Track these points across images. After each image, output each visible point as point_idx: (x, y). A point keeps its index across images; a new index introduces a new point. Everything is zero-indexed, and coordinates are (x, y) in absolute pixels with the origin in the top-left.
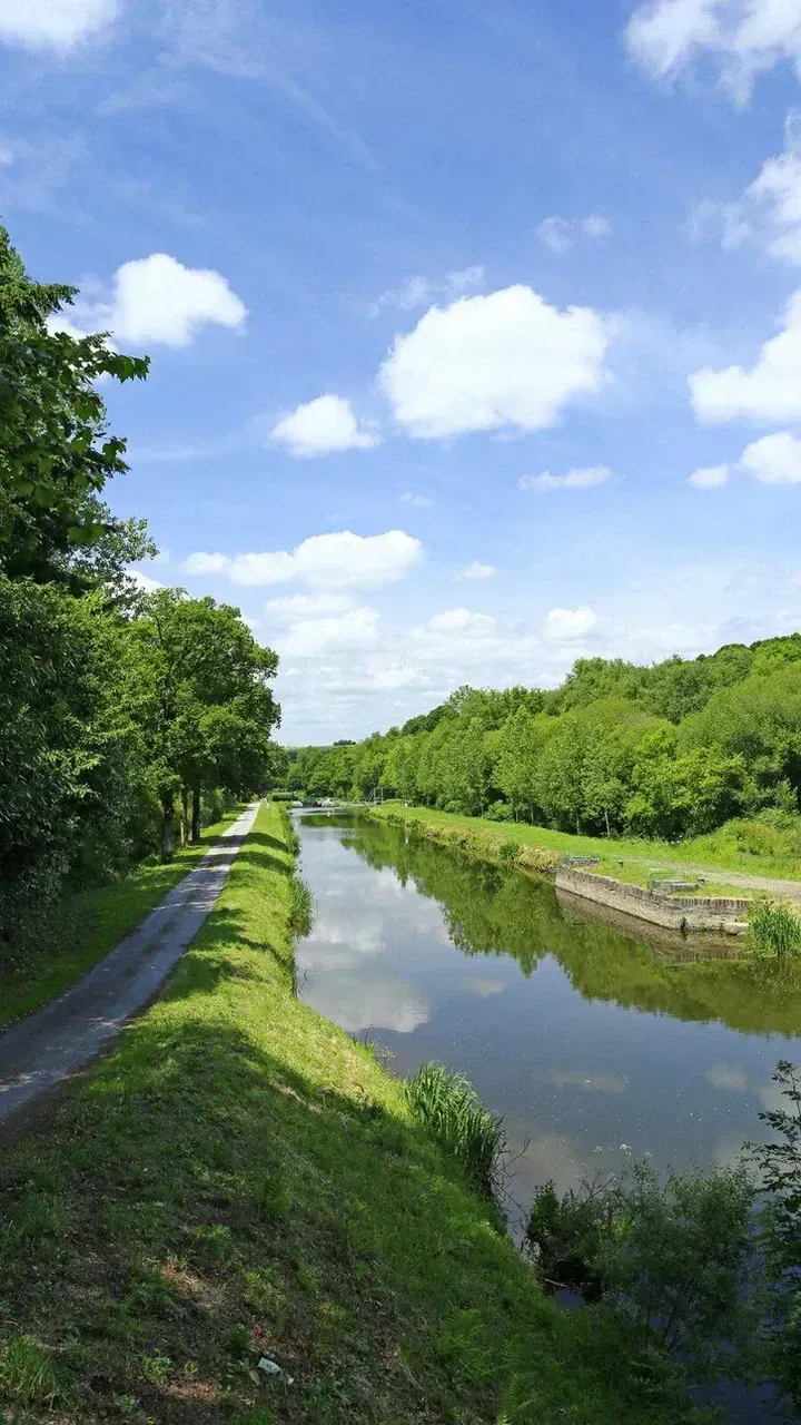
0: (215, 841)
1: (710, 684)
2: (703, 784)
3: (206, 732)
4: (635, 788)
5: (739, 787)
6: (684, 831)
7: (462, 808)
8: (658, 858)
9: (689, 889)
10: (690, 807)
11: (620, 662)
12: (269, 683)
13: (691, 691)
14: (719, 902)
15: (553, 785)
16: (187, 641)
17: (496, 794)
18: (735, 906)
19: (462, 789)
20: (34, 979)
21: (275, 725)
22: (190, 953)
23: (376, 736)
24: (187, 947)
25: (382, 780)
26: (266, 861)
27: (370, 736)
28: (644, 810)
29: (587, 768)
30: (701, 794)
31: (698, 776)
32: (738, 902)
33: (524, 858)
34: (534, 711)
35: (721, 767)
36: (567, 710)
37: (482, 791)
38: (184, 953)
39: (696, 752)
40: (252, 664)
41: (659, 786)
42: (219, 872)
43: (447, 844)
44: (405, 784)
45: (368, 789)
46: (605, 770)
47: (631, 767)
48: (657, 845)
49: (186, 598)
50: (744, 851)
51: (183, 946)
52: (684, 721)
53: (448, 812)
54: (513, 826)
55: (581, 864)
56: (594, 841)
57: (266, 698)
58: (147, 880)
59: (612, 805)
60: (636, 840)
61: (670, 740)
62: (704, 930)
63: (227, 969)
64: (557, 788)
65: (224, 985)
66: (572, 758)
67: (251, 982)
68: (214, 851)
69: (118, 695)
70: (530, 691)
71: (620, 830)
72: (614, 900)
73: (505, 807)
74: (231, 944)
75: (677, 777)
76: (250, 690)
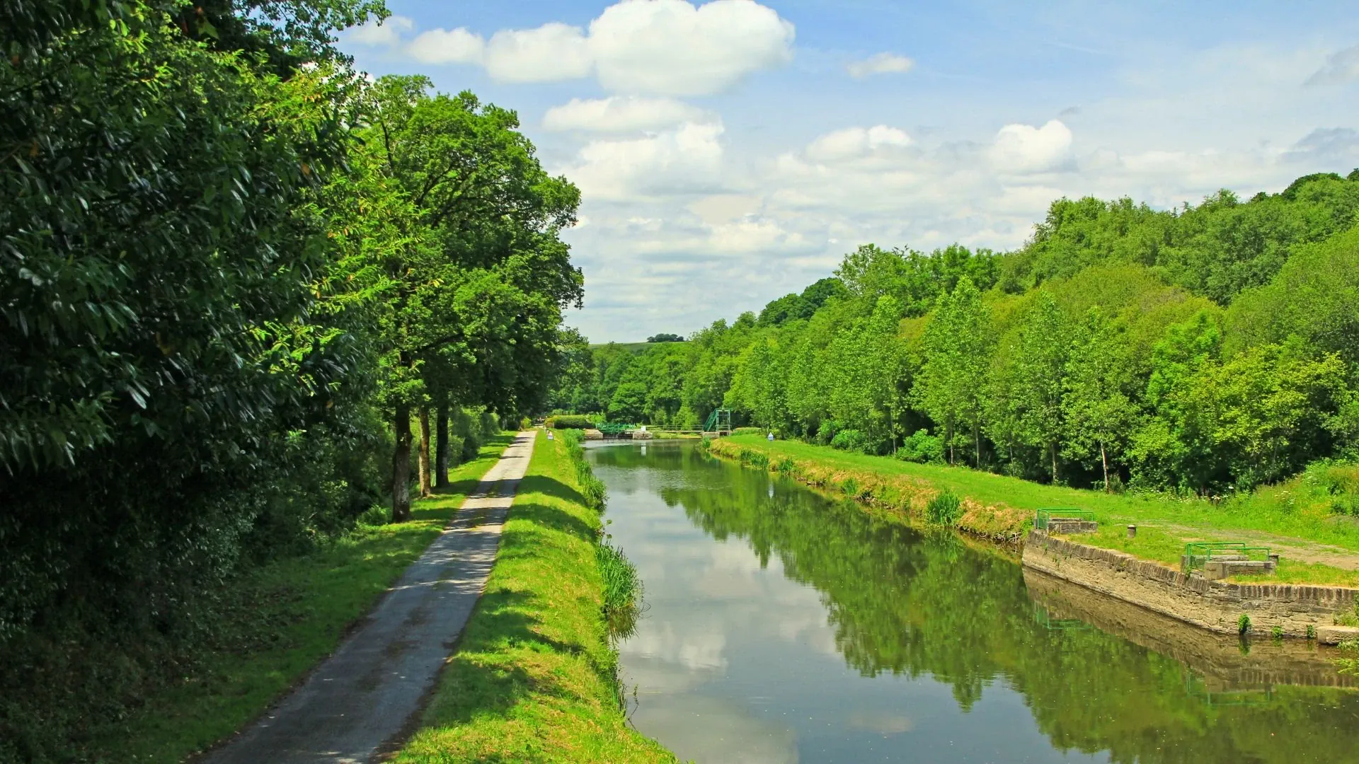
0: (473, 488)
1: (1282, 239)
2: (1270, 403)
3: (465, 312)
4: (1152, 411)
5: (1333, 408)
6: (1233, 480)
7: (860, 442)
8: (1192, 521)
9: (1251, 570)
10: (1245, 440)
11: (1127, 203)
12: (564, 235)
13: (1248, 251)
14: (1307, 593)
15: (1012, 405)
16: (434, 165)
17: (916, 420)
18: (1335, 598)
19: (863, 411)
20: (214, 692)
21: (573, 303)
22: (460, 655)
23: (720, 326)
24: (453, 647)
25: (729, 396)
26: (558, 520)
27: (709, 327)
28: (1167, 446)
29: (1073, 378)
30: (1264, 419)
31: (1261, 391)
32: (1339, 592)
33: (968, 520)
34: (983, 286)
35: (1300, 377)
36: (1038, 284)
37: (895, 415)
38: (449, 656)
39: (1259, 352)
40: (537, 203)
41: (1193, 407)
42: (488, 534)
43: (838, 497)
44: (768, 405)
45: (705, 412)
46: (1102, 380)
47: (1147, 376)
48: (1188, 501)
49: (431, 94)
50: (1343, 511)
51: (446, 645)
52: (1237, 300)
53: (837, 447)
54: (945, 470)
55: (1066, 529)
56: (1081, 494)
57: (560, 258)
58: (371, 545)
59: (1113, 437)
60: (1152, 493)
61: (1214, 331)
62: (1280, 637)
63: (522, 680)
64: (1022, 411)
65: (522, 706)
66: (1046, 361)
67: (563, 702)
68: (472, 503)
69: (355, 238)
70: (974, 254)
71: (1125, 477)
72: (1124, 588)
73: (932, 441)
74: (523, 643)
75: (1223, 392)
76: (533, 245)
